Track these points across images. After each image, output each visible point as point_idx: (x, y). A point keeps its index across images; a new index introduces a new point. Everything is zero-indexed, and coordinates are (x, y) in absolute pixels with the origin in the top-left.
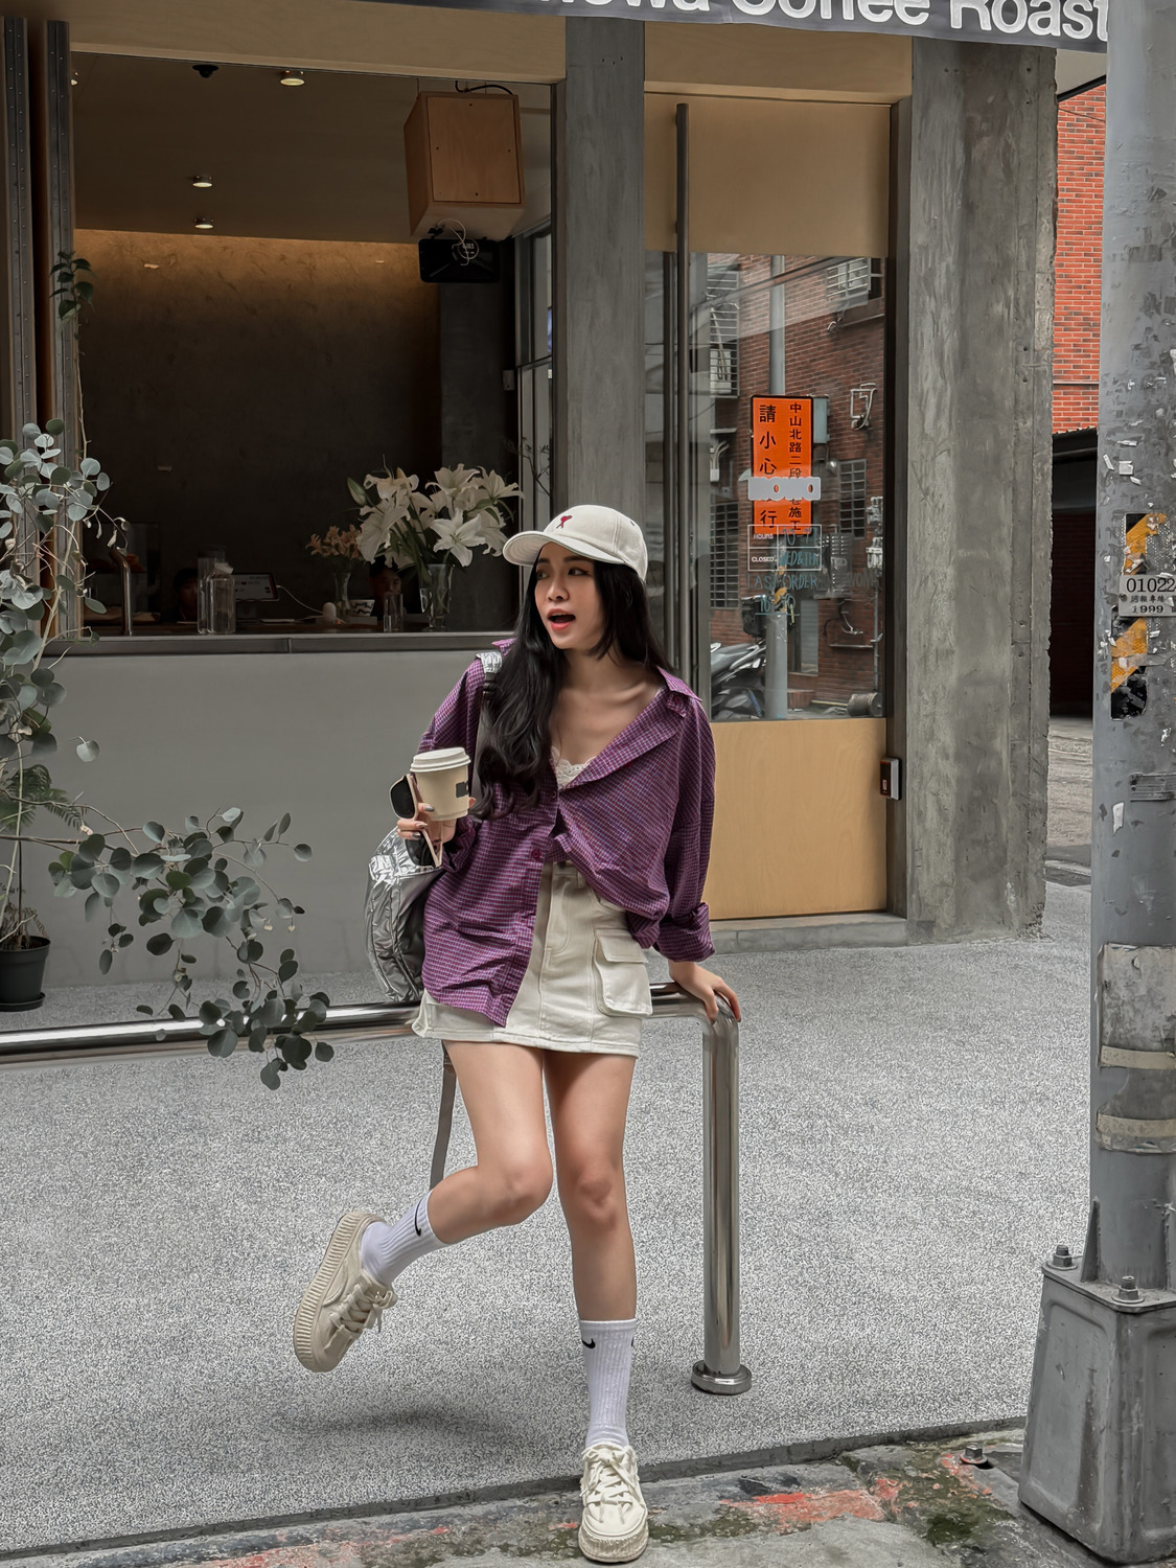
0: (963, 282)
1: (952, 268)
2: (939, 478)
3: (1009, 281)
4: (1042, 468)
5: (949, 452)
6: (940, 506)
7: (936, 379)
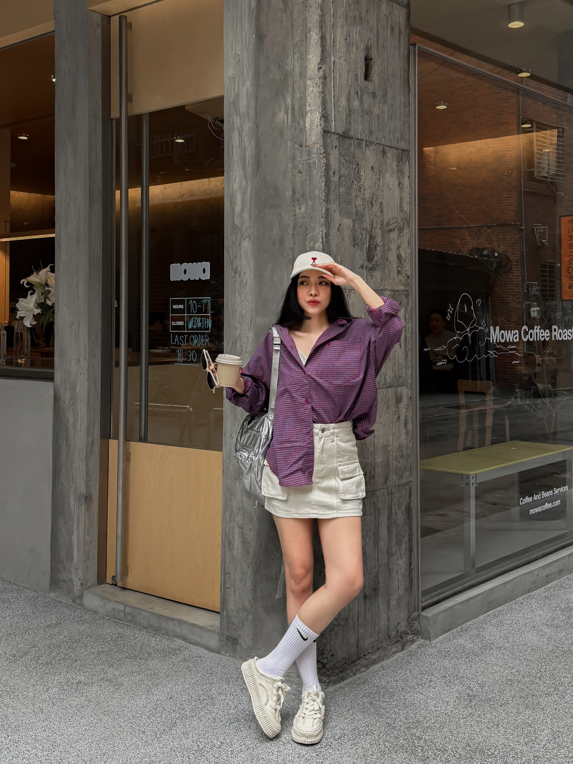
0: (257, 98)
1: (250, 90)
2: (243, 259)
3: (288, 91)
4: (313, 246)
5: (250, 238)
6: (244, 282)
7: (241, 180)
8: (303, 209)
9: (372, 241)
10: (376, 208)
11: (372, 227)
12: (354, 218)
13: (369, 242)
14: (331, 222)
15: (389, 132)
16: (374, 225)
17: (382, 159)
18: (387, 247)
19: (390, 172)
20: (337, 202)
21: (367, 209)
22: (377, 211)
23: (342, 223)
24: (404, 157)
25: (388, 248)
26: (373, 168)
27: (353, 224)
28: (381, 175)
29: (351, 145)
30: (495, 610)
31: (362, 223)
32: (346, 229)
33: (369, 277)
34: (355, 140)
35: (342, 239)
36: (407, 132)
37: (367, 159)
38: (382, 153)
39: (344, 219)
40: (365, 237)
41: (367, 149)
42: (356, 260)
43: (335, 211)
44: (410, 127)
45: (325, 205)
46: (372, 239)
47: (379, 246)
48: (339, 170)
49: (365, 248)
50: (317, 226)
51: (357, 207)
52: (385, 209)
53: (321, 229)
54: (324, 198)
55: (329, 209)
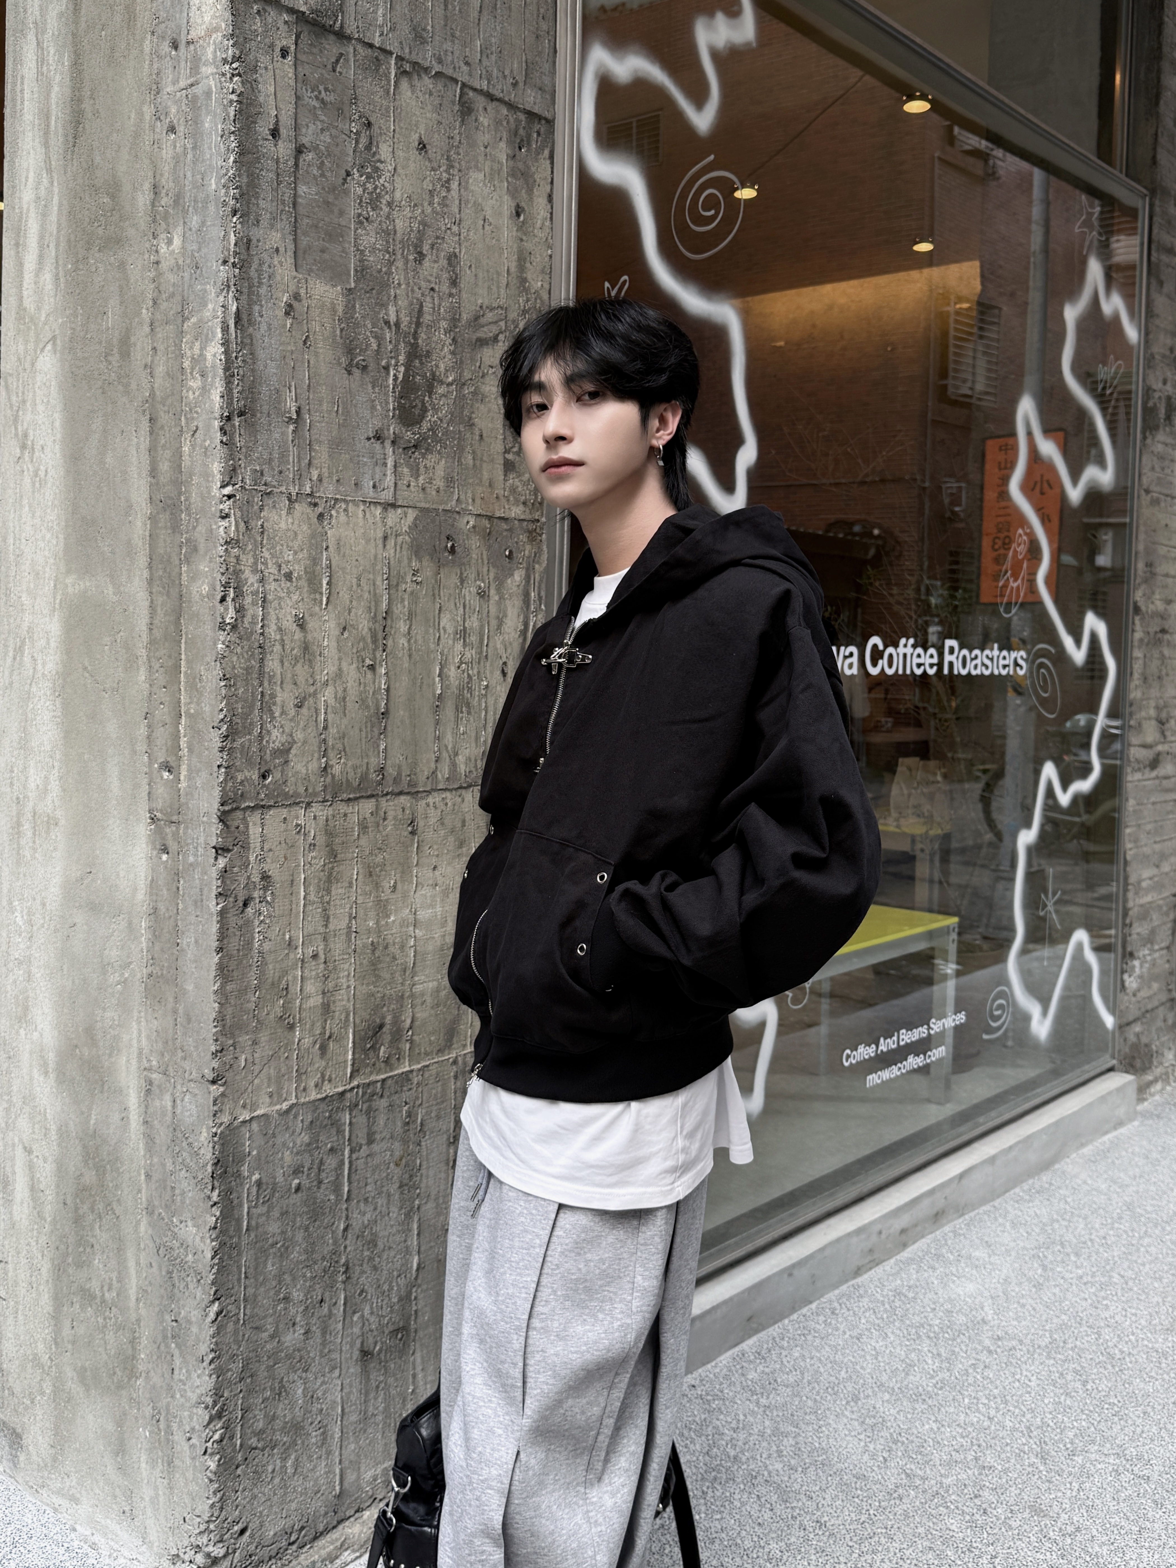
4: (201, 355)
5: (54, 344)
6: (42, 473)
7: (39, 176)
8: (177, 242)
9: (417, 362)
10: (431, 267)
11: (418, 324)
12: (353, 285)
13: (408, 365)
14: (260, 283)
15: (485, 51)
16: (427, 318)
17: (458, 124)
19: (487, 170)
20: (284, 225)
21: (400, 264)
22: (438, 277)
23: (302, 292)
24: (535, 135)
26: (424, 146)
27: (349, 301)
28: (456, 172)
29: (347, 60)
30: (762, 1335)
31: (382, 305)
32: (318, 311)
33: (406, 470)
34: (359, 47)
35: (305, 342)
36: (547, 66)
37: (403, 114)
38: (457, 108)
39: (311, 283)
40: (390, 347)
41: (404, 84)
42: (357, 414)
43: (277, 250)
44: (555, 52)
45: (239, 226)
46: (416, 357)
47: (441, 382)
48: (296, 128)
49: (391, 381)
50: (212, 290)
51: (362, 252)
52: (467, 277)
53: (221, 299)
54: (232, 202)
55: (254, 241)
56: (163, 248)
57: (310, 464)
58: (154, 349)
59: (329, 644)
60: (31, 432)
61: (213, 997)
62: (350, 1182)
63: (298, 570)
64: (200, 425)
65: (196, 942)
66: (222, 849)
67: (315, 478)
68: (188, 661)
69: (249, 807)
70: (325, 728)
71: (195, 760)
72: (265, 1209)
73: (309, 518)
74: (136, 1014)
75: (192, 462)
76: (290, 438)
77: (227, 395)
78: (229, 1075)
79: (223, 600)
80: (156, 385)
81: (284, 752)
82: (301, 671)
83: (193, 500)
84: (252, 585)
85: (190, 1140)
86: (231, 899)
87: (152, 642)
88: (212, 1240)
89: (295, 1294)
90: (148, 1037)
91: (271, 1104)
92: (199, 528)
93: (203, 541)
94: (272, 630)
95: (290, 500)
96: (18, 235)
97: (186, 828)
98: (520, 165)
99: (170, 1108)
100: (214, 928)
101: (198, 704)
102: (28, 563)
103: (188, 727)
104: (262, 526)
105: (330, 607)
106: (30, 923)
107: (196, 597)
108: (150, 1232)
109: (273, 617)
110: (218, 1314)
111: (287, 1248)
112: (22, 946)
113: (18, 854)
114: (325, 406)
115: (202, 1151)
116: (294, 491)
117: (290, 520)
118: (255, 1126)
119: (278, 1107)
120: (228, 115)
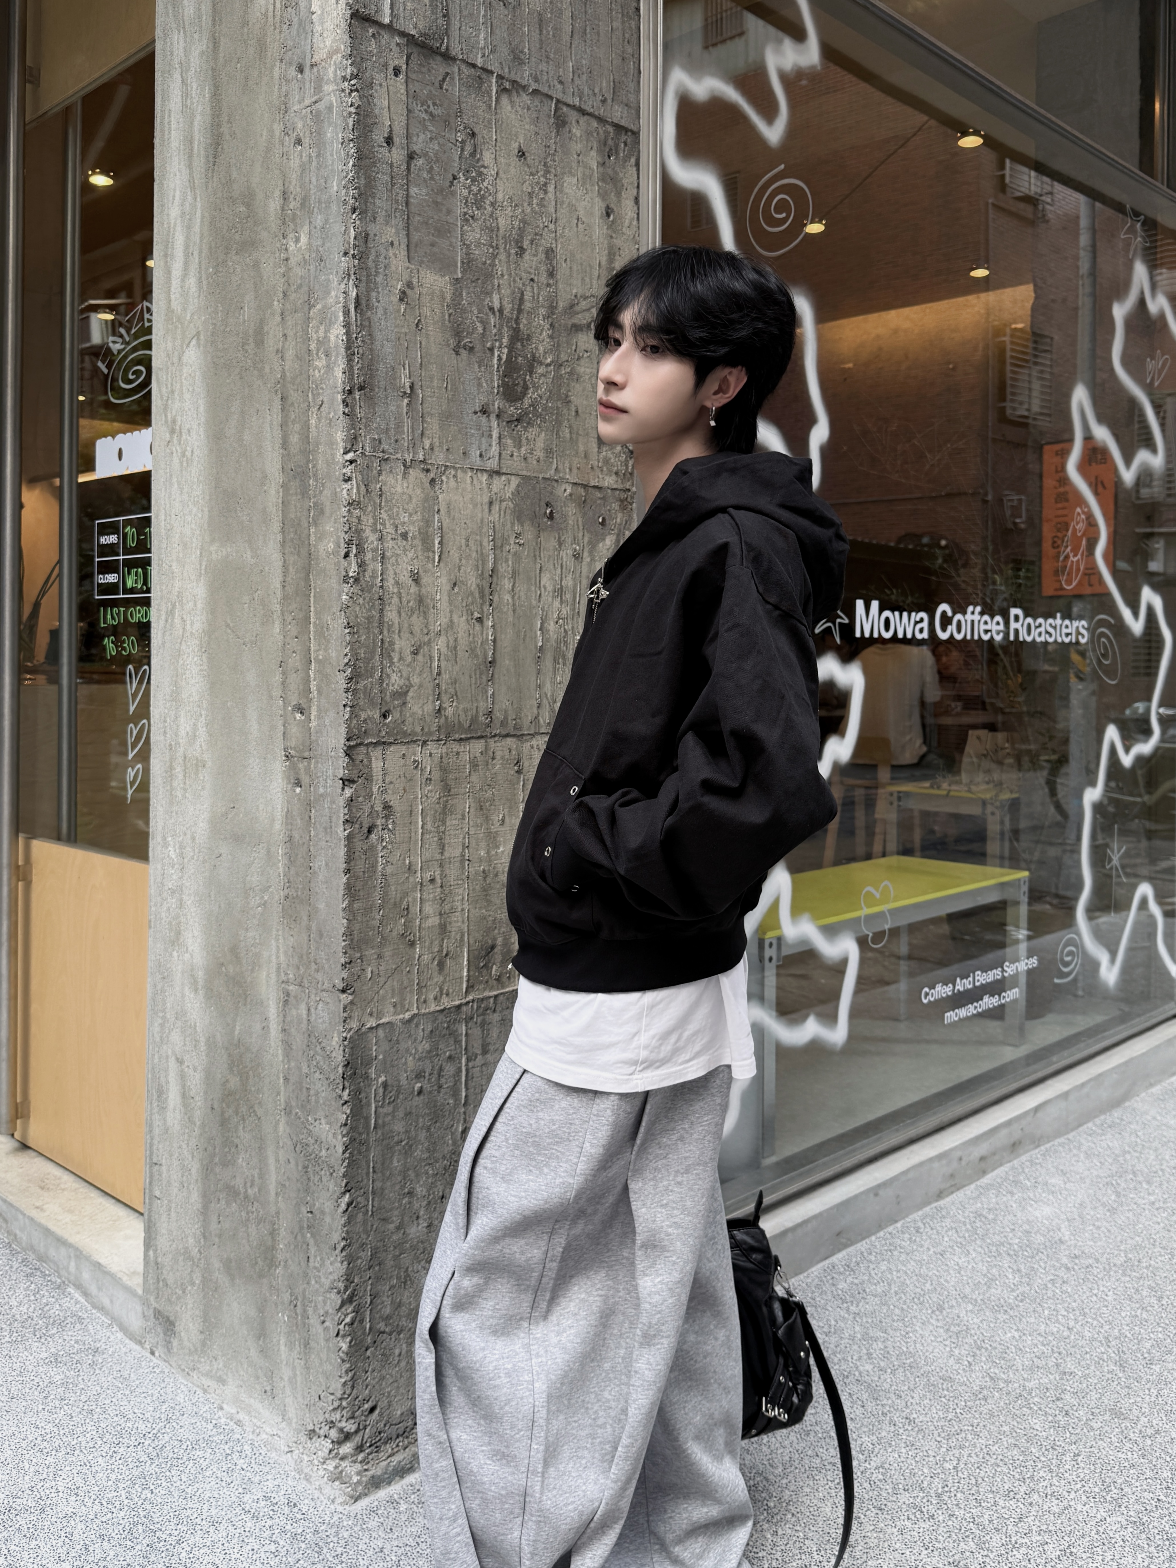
2: (186, 396)
4: (326, 337)
5: (198, 339)
6: (188, 454)
7: (184, 194)
8: (304, 239)
9: (519, 345)
10: (531, 261)
11: (520, 311)
12: (460, 275)
13: (511, 347)
14: (377, 273)
15: (576, 71)
16: (527, 305)
17: (553, 134)
18: (568, 370)
19: (580, 175)
20: (398, 221)
21: (503, 257)
22: (537, 269)
23: (415, 281)
24: (622, 145)
25: (571, 373)
26: (524, 154)
27: (456, 290)
28: (552, 177)
29: (453, 79)
30: (851, 1250)
31: (487, 293)
32: (428, 298)
33: (509, 441)
34: (463, 67)
35: (417, 325)
36: (632, 86)
37: (504, 125)
38: (552, 120)
39: (422, 273)
40: (494, 331)
41: (505, 100)
42: (465, 390)
43: (392, 244)
44: (640, 72)
45: (358, 222)
46: (518, 340)
47: (541, 363)
48: (408, 136)
49: (495, 361)
50: (334, 279)
51: (468, 246)
52: (563, 270)
53: (343, 286)
54: (352, 201)
55: (371, 236)
56: (292, 247)
57: (422, 434)
58: (285, 335)
59: (441, 598)
60: (179, 418)
61: (341, 914)
62: (467, 1089)
63: (413, 530)
64: (325, 400)
65: (327, 865)
66: (348, 780)
67: (427, 447)
68: (316, 613)
69: (371, 743)
70: (439, 674)
71: (323, 701)
72: (390, 1109)
73: (422, 483)
74: (274, 932)
75: (318, 432)
76: (405, 410)
77: (349, 371)
78: (357, 985)
79: (346, 556)
80: (287, 368)
81: (402, 694)
82: (417, 622)
83: (319, 467)
84: (372, 542)
85: (323, 1045)
86: (357, 826)
87: (285, 598)
88: (343, 1136)
89: (419, 1189)
90: (286, 953)
91: (395, 1013)
92: (325, 492)
93: (328, 503)
94: (390, 584)
95: (405, 466)
96: (167, 247)
97: (317, 762)
98: (610, 171)
99: (305, 1016)
100: (342, 852)
101: (326, 650)
102: (177, 536)
103: (318, 671)
104: (381, 489)
105: (442, 564)
106: (182, 855)
107: (322, 554)
108: (288, 1130)
109: (390, 572)
110: (349, 1205)
111: (411, 1146)
112: (174, 877)
113: (171, 794)
114: (435, 383)
115: (334, 1054)
116: (408, 457)
117: (405, 485)
118: (381, 1033)
119: (401, 1016)
120: (347, 124)
